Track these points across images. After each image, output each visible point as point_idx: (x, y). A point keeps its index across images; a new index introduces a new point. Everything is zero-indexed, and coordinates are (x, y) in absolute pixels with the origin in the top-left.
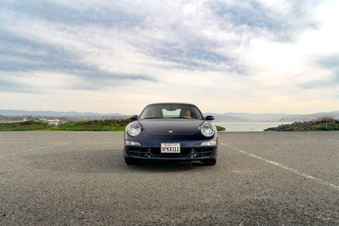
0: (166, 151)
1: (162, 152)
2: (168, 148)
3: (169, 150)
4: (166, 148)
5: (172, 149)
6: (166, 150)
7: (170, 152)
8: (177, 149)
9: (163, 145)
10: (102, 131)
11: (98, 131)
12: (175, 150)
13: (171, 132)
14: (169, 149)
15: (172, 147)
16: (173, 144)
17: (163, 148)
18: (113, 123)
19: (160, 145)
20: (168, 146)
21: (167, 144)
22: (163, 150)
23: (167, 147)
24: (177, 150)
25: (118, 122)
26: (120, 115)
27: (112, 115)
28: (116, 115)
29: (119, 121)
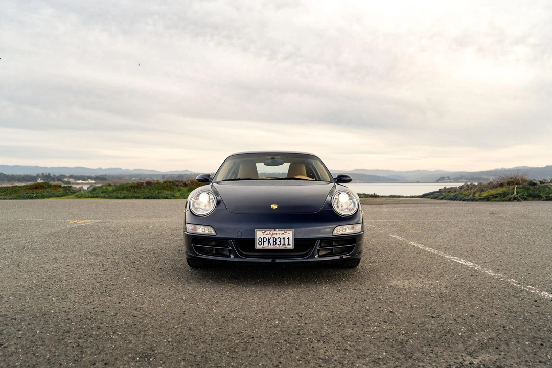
0: (266, 245)
1: (258, 247)
2: (269, 240)
3: (272, 244)
4: (265, 240)
5: (278, 241)
6: (266, 243)
7: (272, 247)
8: (286, 241)
9: (259, 234)
10: (159, 198)
11: (152, 199)
12: (282, 243)
13: (274, 206)
14: (271, 241)
15: (277, 236)
16: (280, 232)
17: (260, 240)
18: (177, 185)
19: (254, 234)
20: (269, 236)
21: (268, 232)
22: (260, 243)
23: (267, 236)
24: (286, 243)
25: (185, 185)
26: (190, 173)
27: (178, 173)
28: (183, 173)
29: (186, 183)
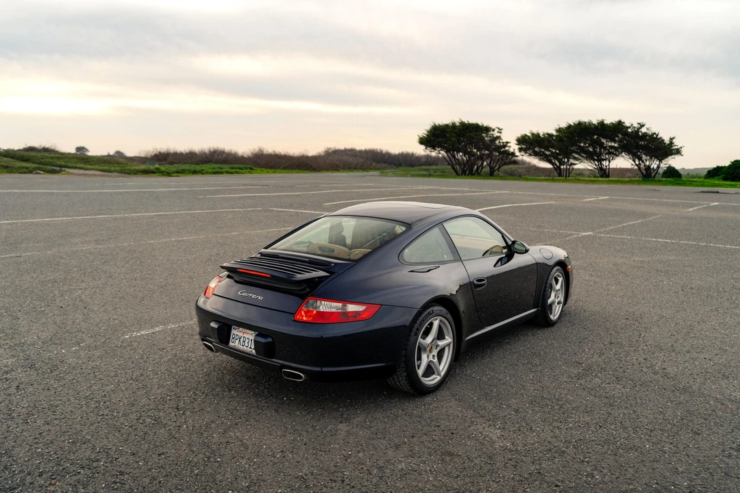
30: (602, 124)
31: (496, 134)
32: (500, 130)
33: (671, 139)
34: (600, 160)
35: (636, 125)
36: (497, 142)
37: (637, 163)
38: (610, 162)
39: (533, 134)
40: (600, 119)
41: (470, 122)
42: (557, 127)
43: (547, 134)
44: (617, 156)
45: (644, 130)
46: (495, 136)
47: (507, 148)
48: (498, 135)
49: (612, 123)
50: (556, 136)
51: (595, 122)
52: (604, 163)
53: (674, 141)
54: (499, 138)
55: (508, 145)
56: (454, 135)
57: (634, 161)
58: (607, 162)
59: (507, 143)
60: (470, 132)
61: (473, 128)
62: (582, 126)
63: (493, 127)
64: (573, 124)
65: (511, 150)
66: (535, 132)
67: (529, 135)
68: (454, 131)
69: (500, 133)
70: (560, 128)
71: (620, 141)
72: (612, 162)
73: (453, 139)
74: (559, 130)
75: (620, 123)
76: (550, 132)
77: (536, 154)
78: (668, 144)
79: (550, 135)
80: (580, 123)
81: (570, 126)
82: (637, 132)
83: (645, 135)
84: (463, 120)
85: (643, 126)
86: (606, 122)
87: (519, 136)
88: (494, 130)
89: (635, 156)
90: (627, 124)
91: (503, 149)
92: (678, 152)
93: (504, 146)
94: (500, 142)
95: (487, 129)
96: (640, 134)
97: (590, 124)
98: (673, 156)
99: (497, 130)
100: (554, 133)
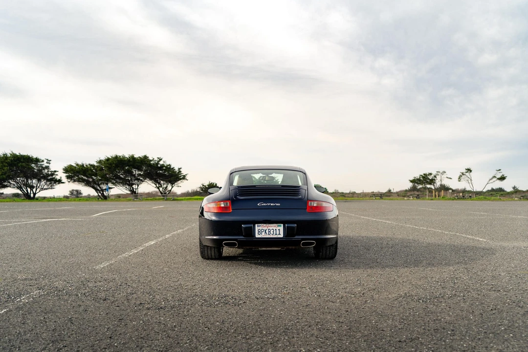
30: (132, 157)
31: (45, 164)
32: (49, 161)
33: (179, 169)
34: (131, 185)
35: (156, 159)
36: (46, 171)
37: (158, 186)
38: (138, 186)
39: (77, 165)
40: (131, 154)
41: (21, 154)
42: (99, 160)
43: (90, 164)
44: (143, 181)
45: (161, 163)
46: (44, 166)
47: (54, 176)
48: (48, 165)
49: (140, 157)
50: (97, 166)
51: (127, 156)
52: (134, 186)
53: (181, 170)
54: (47, 167)
55: (56, 173)
56: (6, 165)
57: (156, 185)
58: (137, 186)
59: (55, 171)
60: (22, 162)
61: (24, 159)
62: (118, 159)
63: (42, 159)
64: (111, 158)
65: (58, 178)
66: (80, 163)
67: (75, 165)
68: (6, 161)
69: (50, 163)
70: (100, 160)
71: (145, 171)
72: (140, 186)
73: (5, 168)
74: (100, 162)
75: (146, 157)
76: (92, 163)
77: (80, 181)
78: (178, 173)
79: (93, 166)
80: (116, 157)
81: (108, 159)
82: (158, 164)
83: (163, 166)
84: (14, 152)
85: (161, 160)
86: (135, 156)
87: (66, 166)
88: (43, 161)
89: (156, 181)
90: (151, 158)
91: (51, 177)
92: (184, 178)
93: (52, 175)
94: (48, 171)
95: (37, 160)
96: (159, 166)
97: (124, 157)
98: (181, 181)
99: (46, 161)
100: (96, 164)
